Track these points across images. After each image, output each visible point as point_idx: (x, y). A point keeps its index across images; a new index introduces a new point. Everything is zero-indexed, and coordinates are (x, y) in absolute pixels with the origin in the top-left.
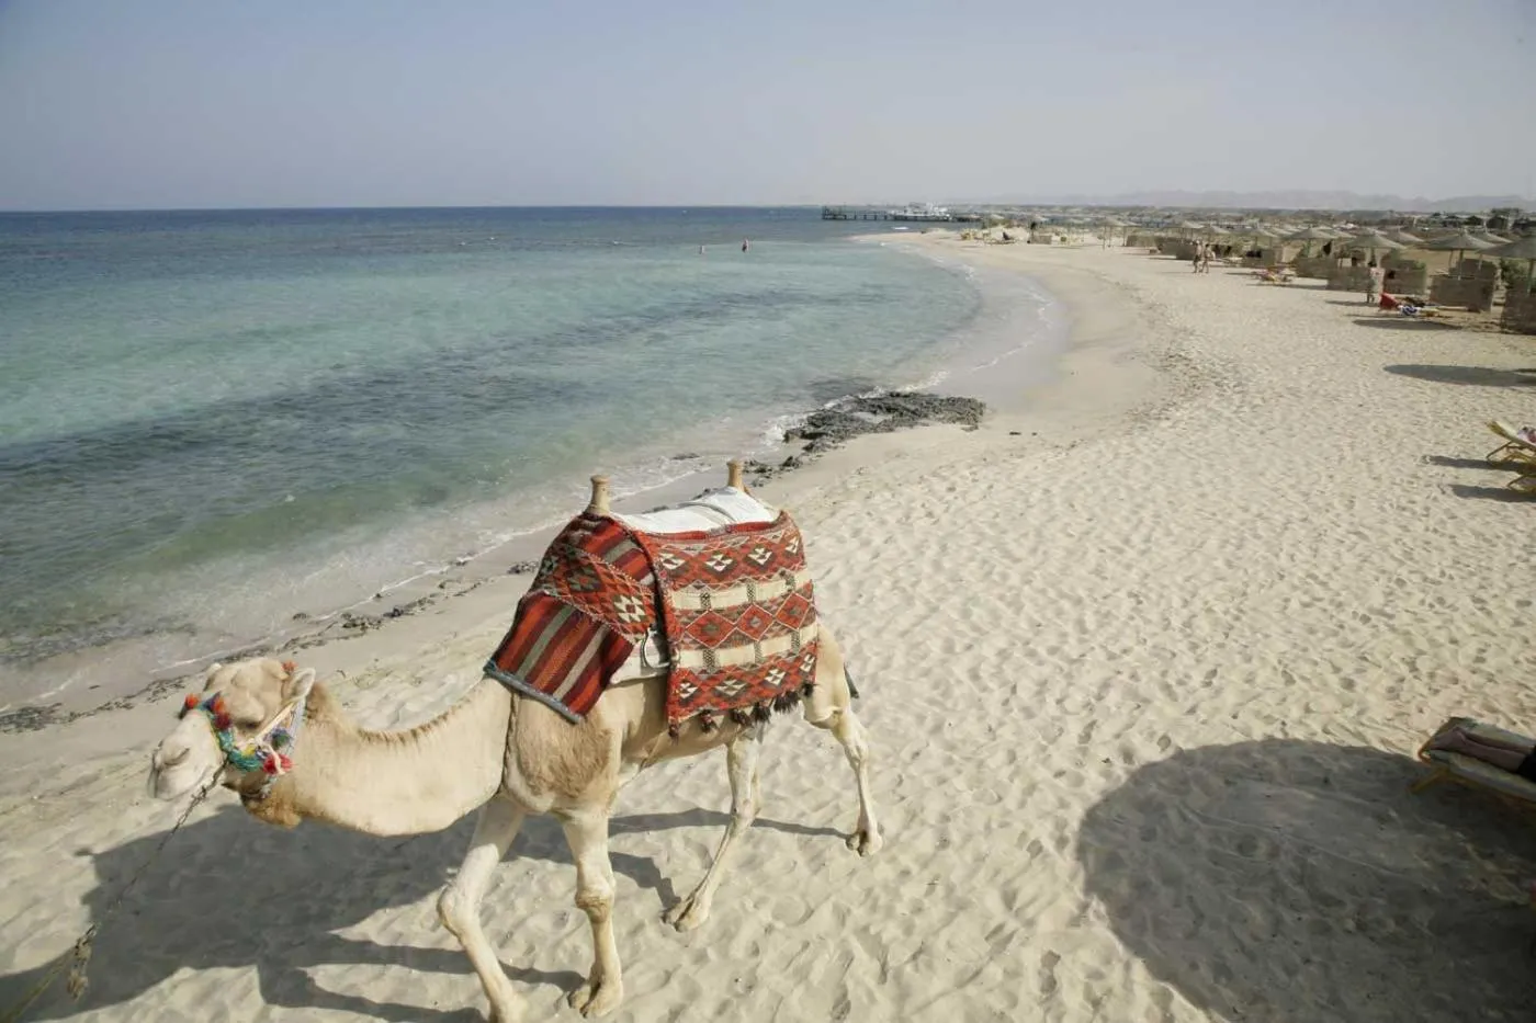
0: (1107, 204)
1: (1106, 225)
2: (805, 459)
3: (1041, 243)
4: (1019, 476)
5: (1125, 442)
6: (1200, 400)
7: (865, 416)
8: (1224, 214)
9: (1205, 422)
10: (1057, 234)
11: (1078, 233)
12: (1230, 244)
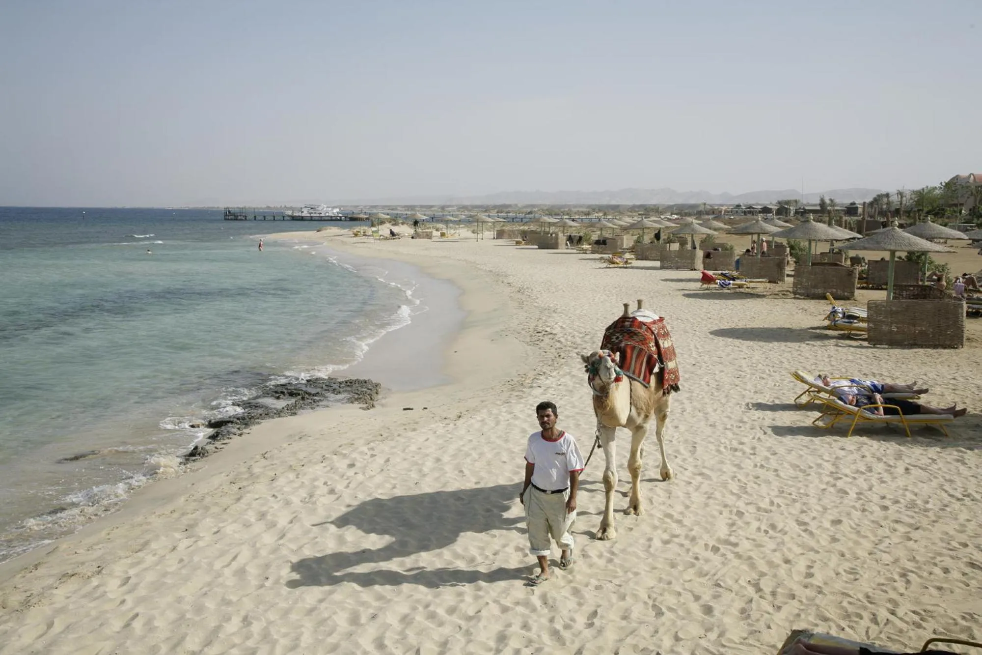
0: (478, 203)
1: (477, 221)
2: (210, 448)
3: (424, 238)
4: (413, 448)
5: (504, 410)
6: (566, 369)
7: (269, 401)
8: (575, 210)
9: (570, 388)
10: (437, 230)
11: (455, 229)
12: (582, 234)
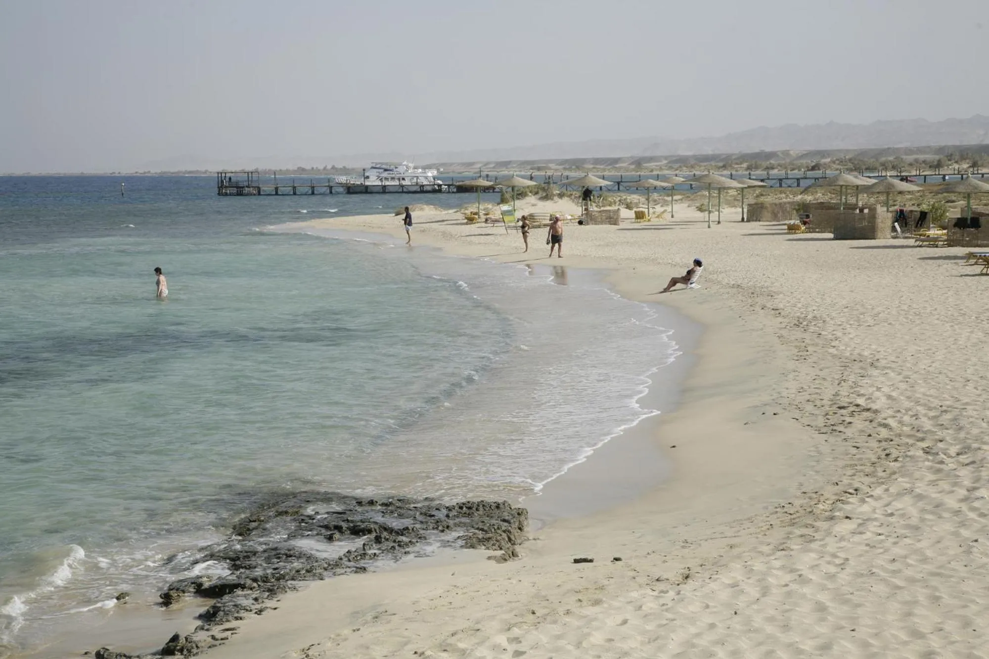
0: (708, 151)
1: (709, 187)
2: (202, 637)
3: (602, 223)
4: (597, 638)
5: (777, 564)
6: (903, 482)
7: (308, 544)
8: (910, 158)
9: (914, 521)
10: (629, 207)
11: (665, 204)
12: (924, 207)
